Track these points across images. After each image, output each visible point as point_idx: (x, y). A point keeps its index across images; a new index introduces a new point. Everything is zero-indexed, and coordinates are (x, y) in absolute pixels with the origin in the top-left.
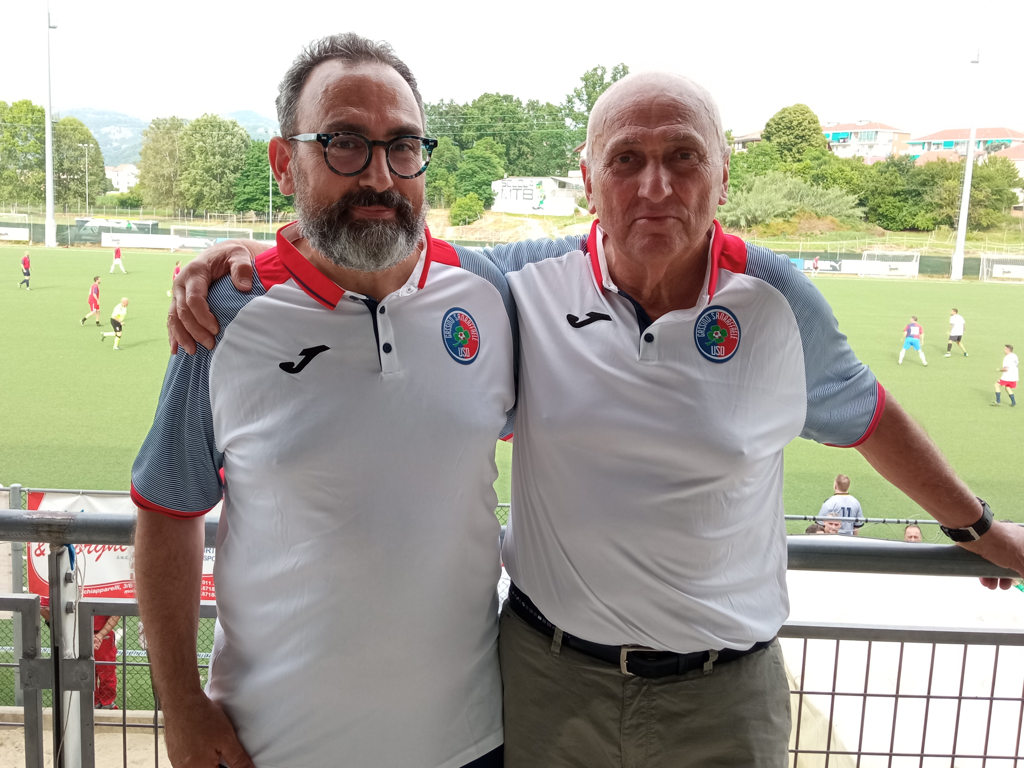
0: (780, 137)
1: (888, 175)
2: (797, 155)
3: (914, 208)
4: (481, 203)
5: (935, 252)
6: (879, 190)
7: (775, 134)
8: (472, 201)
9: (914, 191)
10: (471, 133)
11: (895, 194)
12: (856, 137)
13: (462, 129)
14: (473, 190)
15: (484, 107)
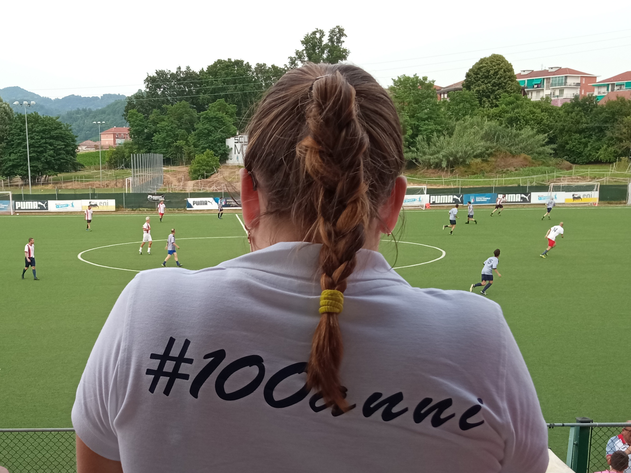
0: (479, 86)
1: (574, 114)
2: (494, 101)
3: (597, 143)
4: (217, 158)
5: (615, 181)
6: (566, 128)
7: (475, 83)
8: (208, 157)
9: (598, 127)
10: (207, 96)
11: (581, 132)
12: (549, 82)
13: (198, 92)
14: (209, 147)
15: (217, 72)
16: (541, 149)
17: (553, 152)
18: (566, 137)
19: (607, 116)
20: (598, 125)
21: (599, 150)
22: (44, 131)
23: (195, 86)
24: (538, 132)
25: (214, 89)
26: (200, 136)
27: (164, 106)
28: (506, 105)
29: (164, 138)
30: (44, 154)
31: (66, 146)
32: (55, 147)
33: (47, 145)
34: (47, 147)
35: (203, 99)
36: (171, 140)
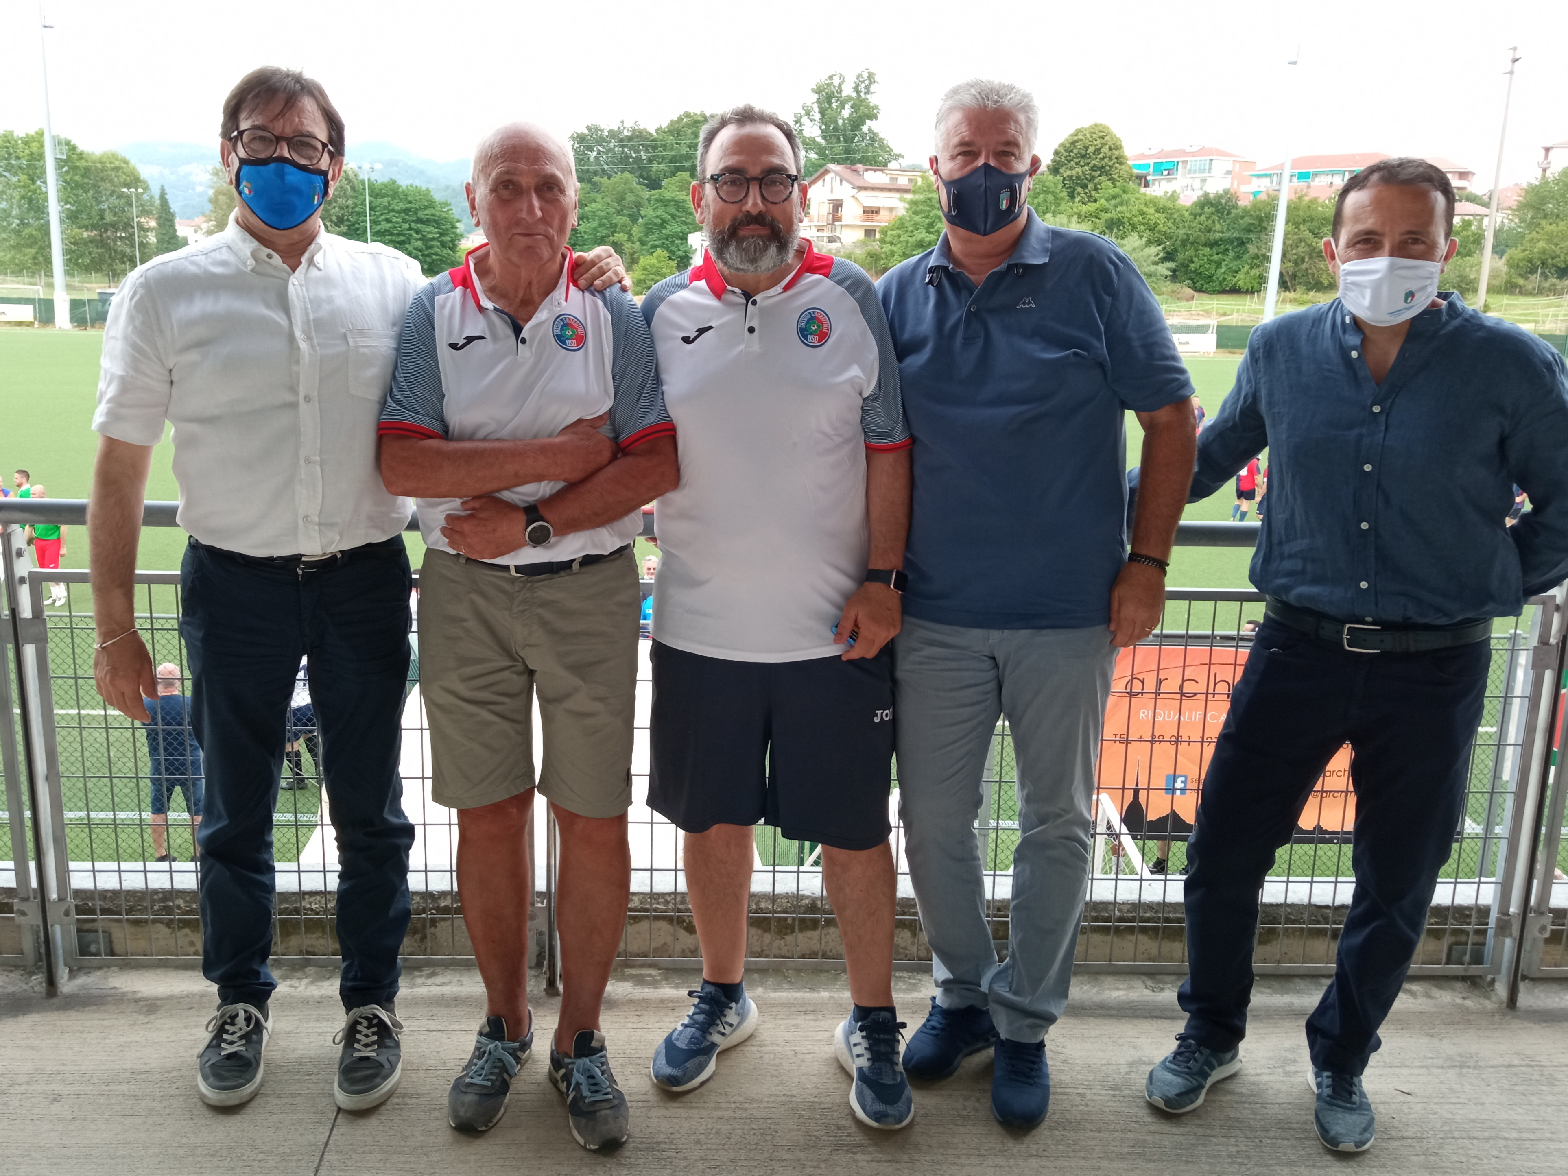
4: (673, 264)
6: (1192, 239)
7: (1066, 164)
8: (660, 262)
9: (1237, 239)
10: (662, 167)
11: (1212, 244)
12: (1185, 168)
13: (650, 161)
14: (662, 246)
15: (680, 131)
16: (1153, 268)
17: (1169, 273)
18: (1191, 252)
19: (1252, 221)
20: (1238, 236)
21: (1237, 272)
22: (406, 211)
23: (647, 151)
24: (1149, 243)
25: (674, 157)
26: (649, 229)
27: (596, 179)
28: (1107, 200)
29: (595, 229)
30: (407, 246)
31: (441, 235)
32: (424, 236)
33: (412, 232)
34: (411, 235)
35: (657, 171)
36: (606, 232)
